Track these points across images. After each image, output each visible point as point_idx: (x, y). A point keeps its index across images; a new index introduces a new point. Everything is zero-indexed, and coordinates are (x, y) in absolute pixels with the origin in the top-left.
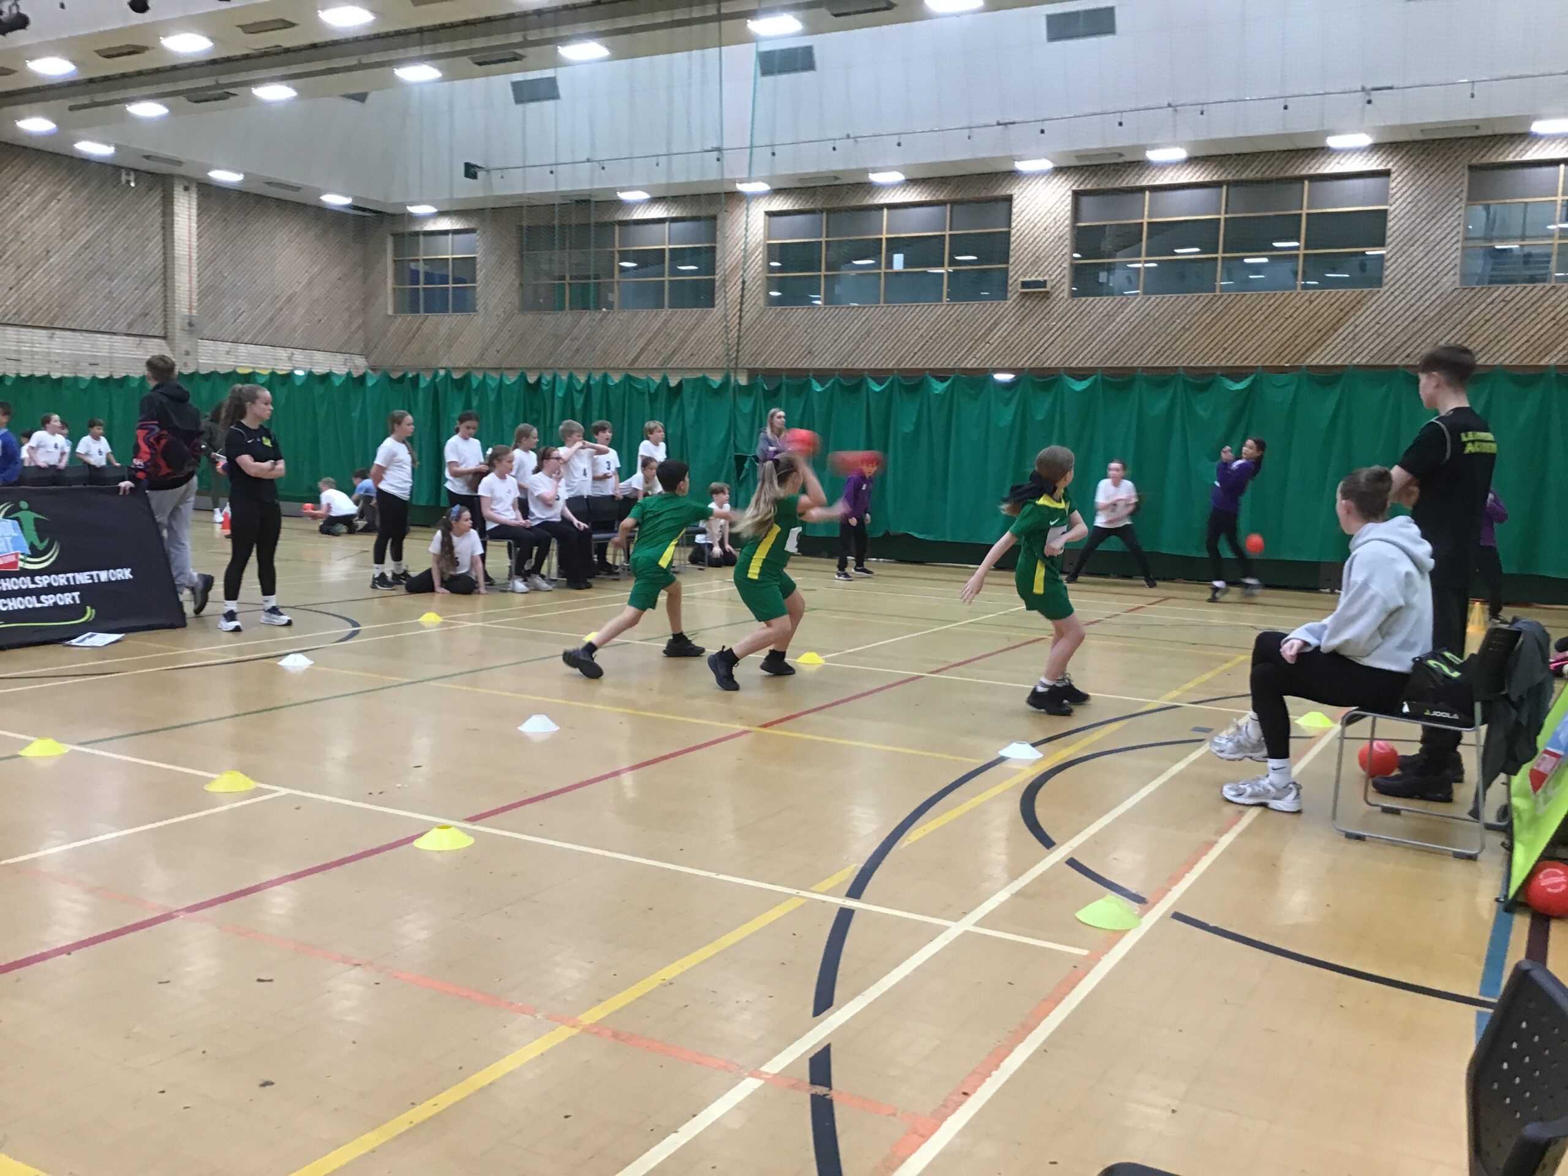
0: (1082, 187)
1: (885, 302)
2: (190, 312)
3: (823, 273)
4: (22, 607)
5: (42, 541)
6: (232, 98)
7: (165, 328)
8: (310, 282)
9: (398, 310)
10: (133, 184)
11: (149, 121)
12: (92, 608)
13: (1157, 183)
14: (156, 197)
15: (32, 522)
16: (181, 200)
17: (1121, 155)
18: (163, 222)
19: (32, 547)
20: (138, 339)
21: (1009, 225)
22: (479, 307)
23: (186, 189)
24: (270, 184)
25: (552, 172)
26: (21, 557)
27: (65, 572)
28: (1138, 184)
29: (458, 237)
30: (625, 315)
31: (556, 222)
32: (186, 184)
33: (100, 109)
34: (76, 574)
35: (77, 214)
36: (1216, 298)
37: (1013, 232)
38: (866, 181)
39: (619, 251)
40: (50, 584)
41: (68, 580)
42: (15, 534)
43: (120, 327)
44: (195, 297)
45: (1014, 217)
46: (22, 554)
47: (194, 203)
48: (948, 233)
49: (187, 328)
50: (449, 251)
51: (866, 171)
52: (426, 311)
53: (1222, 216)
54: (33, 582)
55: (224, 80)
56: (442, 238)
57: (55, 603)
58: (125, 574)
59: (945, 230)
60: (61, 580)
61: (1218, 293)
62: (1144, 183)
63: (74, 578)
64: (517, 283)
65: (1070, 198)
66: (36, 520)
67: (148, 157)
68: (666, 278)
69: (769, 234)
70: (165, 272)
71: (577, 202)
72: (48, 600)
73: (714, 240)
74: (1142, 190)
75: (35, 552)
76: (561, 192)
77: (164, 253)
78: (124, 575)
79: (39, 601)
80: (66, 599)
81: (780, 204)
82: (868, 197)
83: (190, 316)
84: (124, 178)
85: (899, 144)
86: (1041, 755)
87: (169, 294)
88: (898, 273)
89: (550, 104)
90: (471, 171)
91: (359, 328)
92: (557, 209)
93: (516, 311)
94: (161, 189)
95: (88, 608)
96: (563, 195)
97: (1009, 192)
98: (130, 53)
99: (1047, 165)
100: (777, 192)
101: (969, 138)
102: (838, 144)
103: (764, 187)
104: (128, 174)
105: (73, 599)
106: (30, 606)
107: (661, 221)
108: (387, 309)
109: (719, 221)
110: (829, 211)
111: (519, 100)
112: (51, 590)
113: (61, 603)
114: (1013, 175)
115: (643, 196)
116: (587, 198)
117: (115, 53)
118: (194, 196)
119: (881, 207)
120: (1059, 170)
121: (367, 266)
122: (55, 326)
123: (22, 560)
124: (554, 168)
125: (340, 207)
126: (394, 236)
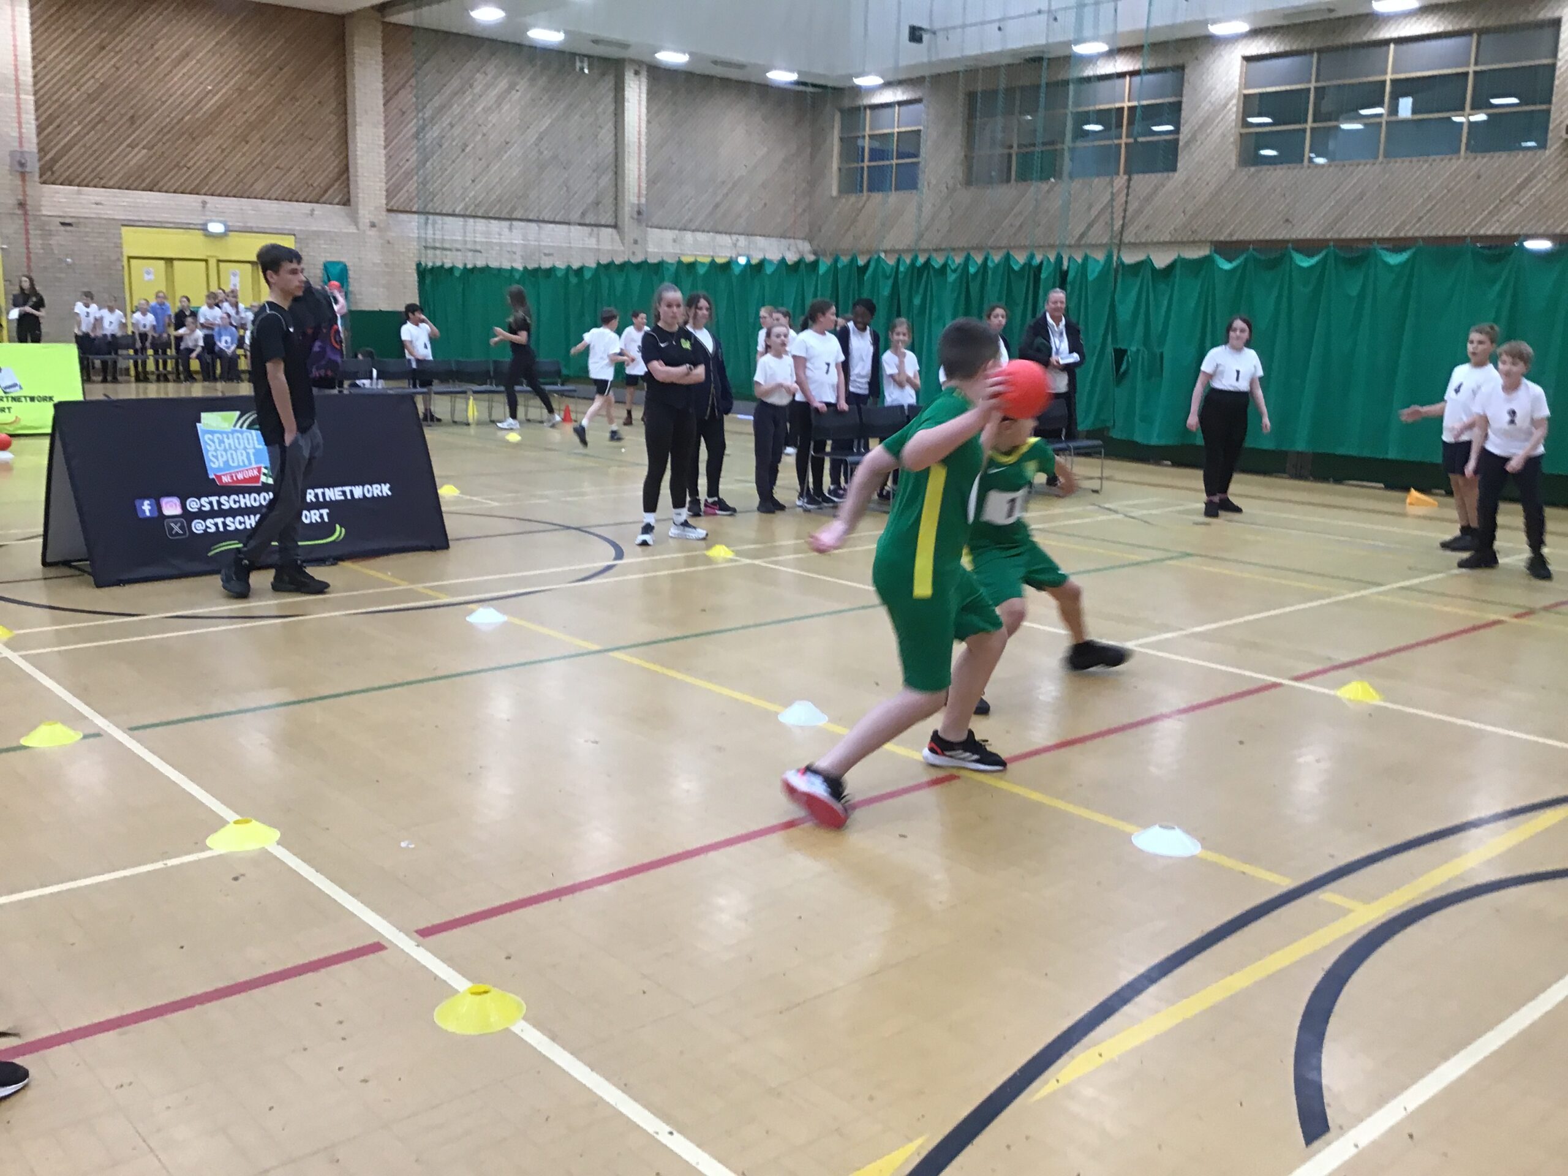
1: (1386, 156)
2: (639, 201)
3: (1310, 124)
7: (616, 217)
8: (757, 166)
9: (844, 190)
10: (586, 71)
12: (341, 527)
14: (609, 82)
16: (632, 85)
18: (615, 108)
20: (590, 228)
21: (1555, 55)
22: (922, 183)
23: (637, 73)
24: (715, 62)
25: (1000, 29)
26: (262, 471)
29: (904, 109)
30: (1076, 185)
31: (1002, 85)
32: (637, 67)
34: (326, 490)
35: (534, 103)
37: (1559, 64)
38: (1369, 11)
39: (1072, 114)
42: (260, 447)
43: (575, 216)
44: (644, 185)
45: (1561, 45)
46: (266, 468)
47: (644, 88)
48: (1471, 69)
49: (635, 216)
50: (895, 125)
52: (869, 191)
56: (888, 111)
58: (385, 490)
59: (1468, 66)
64: (963, 154)
67: (599, 42)
68: (1124, 140)
69: (1247, 82)
70: (616, 160)
73: (1181, 96)
76: (1010, 50)
77: (615, 141)
78: (381, 491)
80: (314, 516)
81: (1260, 46)
82: (1369, 32)
84: (578, 64)
87: (619, 181)
88: (1405, 122)
90: (915, 35)
91: (804, 211)
92: (1003, 71)
93: (959, 186)
94: (613, 74)
95: (338, 527)
96: (1014, 53)
97: (1557, 15)
100: (1255, 33)
103: (1244, 27)
104: (582, 61)
105: (321, 516)
107: (1122, 75)
108: (831, 190)
109: (1187, 71)
110: (1320, 51)
115: (1103, 47)
116: (1039, 55)
118: (644, 80)
119: (1386, 42)
121: (814, 145)
122: (514, 216)
123: (265, 474)
124: (1002, 24)
125: (786, 83)
126: (842, 111)
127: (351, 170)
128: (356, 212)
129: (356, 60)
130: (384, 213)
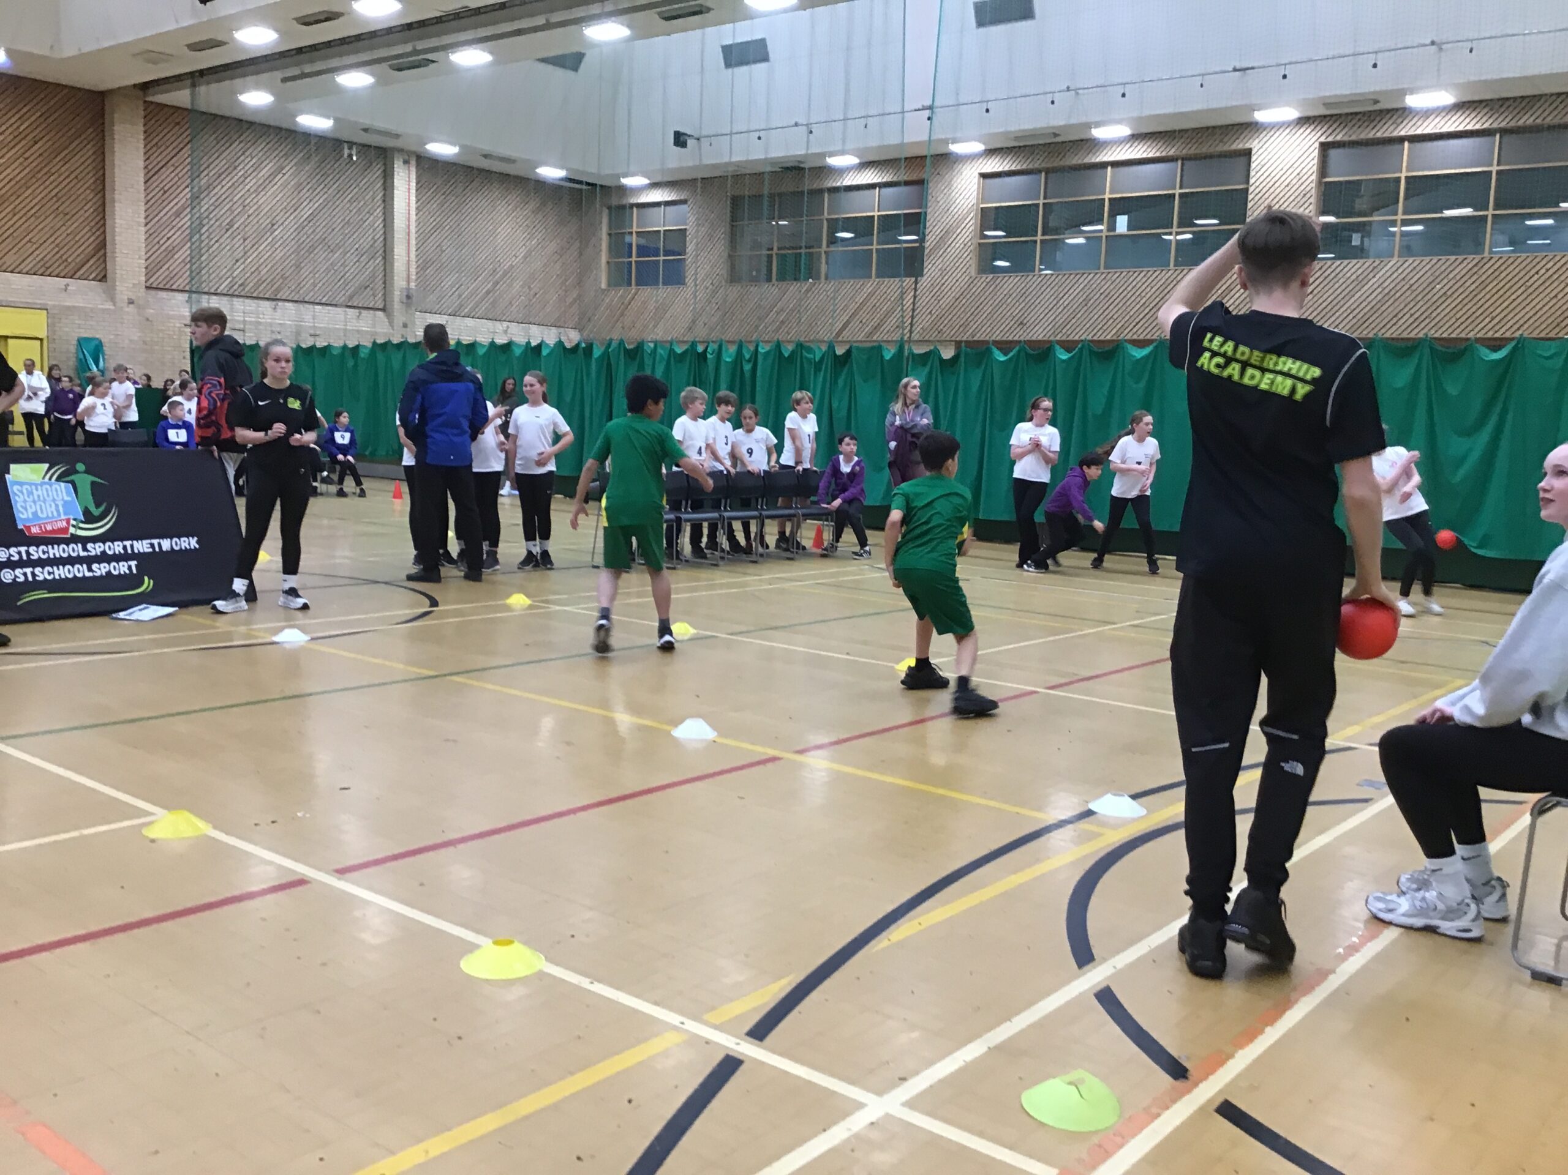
0: (1330, 139)
1: (1105, 268)
2: (409, 284)
3: (1039, 238)
4: (70, 576)
5: (98, 506)
6: (432, 66)
8: (525, 257)
9: (613, 283)
10: (355, 158)
11: (355, 91)
12: (149, 579)
13: (1419, 132)
14: (377, 171)
15: (89, 487)
16: (401, 174)
17: (1376, 102)
18: (384, 195)
19: (87, 512)
20: (357, 311)
21: (1248, 182)
22: (689, 280)
23: (406, 162)
24: (485, 156)
25: (759, 138)
26: (74, 523)
27: (122, 540)
28: (1395, 134)
29: (668, 208)
30: (831, 286)
31: (766, 192)
32: (406, 157)
33: (308, 80)
34: (135, 542)
35: (300, 188)
36: (1485, 260)
37: (1251, 189)
38: (1089, 137)
39: (827, 219)
40: (104, 553)
41: (125, 548)
42: (69, 499)
43: (341, 299)
44: (413, 270)
45: (1252, 173)
46: (75, 520)
47: (413, 177)
48: (1178, 191)
49: (405, 301)
50: (660, 223)
51: (1088, 126)
52: (637, 284)
53: (1494, 168)
54: (85, 549)
55: (421, 45)
56: (656, 209)
57: (109, 573)
58: (193, 543)
59: (1174, 188)
60: (117, 547)
61: (1486, 254)
62: (1403, 133)
63: (132, 546)
64: (726, 254)
65: (1317, 151)
66: (93, 483)
67: (366, 130)
68: (875, 247)
69: (983, 196)
70: (385, 245)
71: (787, 168)
72: (100, 569)
73: (925, 205)
74: (1401, 140)
75: (89, 518)
76: (771, 158)
77: (384, 226)
78: (189, 544)
79: (90, 570)
80: (122, 568)
81: (994, 165)
82: (1090, 155)
83: (408, 289)
84: (346, 152)
85: (1124, 95)
86: (1144, 812)
87: (388, 266)
88: (1121, 236)
89: (761, 67)
90: (680, 140)
91: (575, 300)
92: (766, 177)
93: (723, 283)
94: (382, 163)
95: (146, 578)
96: (772, 162)
97: (1247, 146)
98: (327, 20)
99: (1291, 113)
100: (991, 152)
101: (1202, 86)
102: (1057, 97)
103: (978, 147)
104: (350, 148)
105: (130, 568)
106: (80, 575)
107: (872, 186)
108: (600, 282)
109: (930, 185)
110: (1048, 171)
111: (728, 65)
112: (104, 558)
113: (115, 573)
114: (1252, 128)
115: (854, 160)
116: (796, 164)
117: (312, 19)
118: (413, 170)
119: (1104, 165)
120: (1304, 121)
121: (585, 238)
122: (278, 297)
123: (74, 526)
124: (762, 134)
125: (556, 179)
126: (609, 208)
127: (108, 246)
128: (114, 287)
129: (116, 137)
130: (143, 290)
